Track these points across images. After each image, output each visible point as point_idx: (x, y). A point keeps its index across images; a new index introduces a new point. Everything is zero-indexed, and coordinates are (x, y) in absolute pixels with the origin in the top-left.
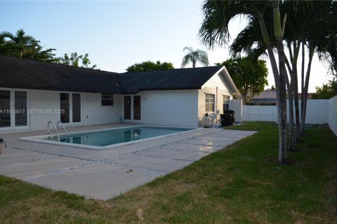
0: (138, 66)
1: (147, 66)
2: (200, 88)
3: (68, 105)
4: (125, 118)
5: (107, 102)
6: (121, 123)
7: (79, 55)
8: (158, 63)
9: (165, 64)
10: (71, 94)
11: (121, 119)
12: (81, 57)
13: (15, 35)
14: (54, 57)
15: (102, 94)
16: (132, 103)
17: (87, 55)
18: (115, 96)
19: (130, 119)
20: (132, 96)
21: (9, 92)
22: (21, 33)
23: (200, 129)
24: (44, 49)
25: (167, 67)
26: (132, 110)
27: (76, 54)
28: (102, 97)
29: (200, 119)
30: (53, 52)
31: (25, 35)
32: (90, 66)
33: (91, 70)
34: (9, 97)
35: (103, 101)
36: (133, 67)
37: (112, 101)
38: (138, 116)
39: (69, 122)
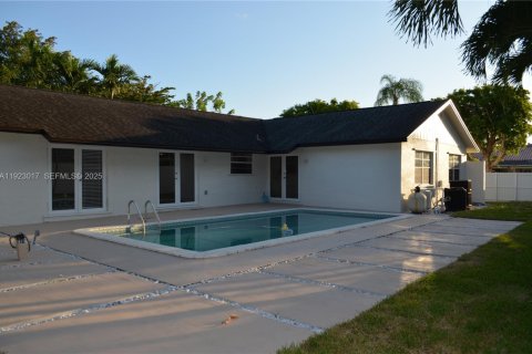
0: (300, 108)
1: (315, 109)
2: (405, 140)
4: (272, 196)
5: (240, 168)
6: (266, 203)
7: (208, 95)
8: (334, 102)
9: (346, 103)
10: (178, 154)
11: (264, 196)
12: (210, 98)
13: (103, 64)
15: (234, 153)
16: (284, 170)
17: (219, 94)
18: (254, 156)
19: (280, 196)
20: (284, 156)
22: (112, 62)
23: (406, 216)
25: (346, 110)
26: (286, 180)
27: (204, 95)
28: (233, 159)
29: (406, 198)
30: (171, 93)
31: (117, 65)
32: (224, 111)
35: (232, 164)
36: (291, 110)
37: (250, 165)
38: (293, 192)
39: (174, 201)
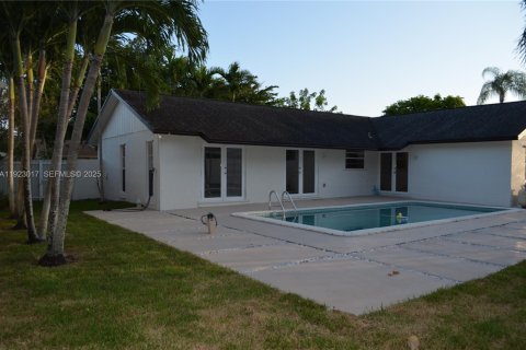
0: (403, 105)
1: (419, 104)
2: (517, 139)
3: (297, 168)
4: (382, 188)
5: (354, 163)
6: (376, 195)
7: (310, 92)
8: (437, 97)
9: (450, 99)
10: (301, 150)
11: (375, 190)
12: (313, 95)
13: (227, 70)
14: (276, 98)
15: (347, 150)
16: (394, 165)
17: (323, 92)
18: (367, 153)
19: (390, 189)
20: (394, 153)
21: (219, 149)
22: (235, 67)
23: (515, 210)
24: (262, 88)
25: (453, 104)
26: (395, 175)
27: (306, 91)
28: (347, 155)
29: (516, 193)
31: (239, 70)
32: (327, 108)
33: (329, 114)
34: (219, 157)
35: (347, 161)
36: (394, 107)
37: (363, 161)
38: (402, 186)
39: (297, 193)
